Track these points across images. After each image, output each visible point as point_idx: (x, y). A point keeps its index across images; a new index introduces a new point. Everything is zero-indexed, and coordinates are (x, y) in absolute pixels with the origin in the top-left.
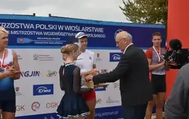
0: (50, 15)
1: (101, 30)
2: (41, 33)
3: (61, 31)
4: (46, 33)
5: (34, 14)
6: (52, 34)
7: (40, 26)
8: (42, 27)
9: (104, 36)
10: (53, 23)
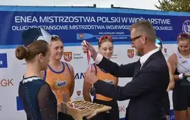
0: (112, 5)
1: (167, 21)
2: (103, 27)
3: (125, 24)
4: (109, 27)
5: (95, 5)
6: (116, 27)
7: (101, 19)
8: (104, 20)
9: (171, 29)
10: (116, 15)
